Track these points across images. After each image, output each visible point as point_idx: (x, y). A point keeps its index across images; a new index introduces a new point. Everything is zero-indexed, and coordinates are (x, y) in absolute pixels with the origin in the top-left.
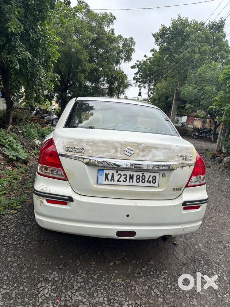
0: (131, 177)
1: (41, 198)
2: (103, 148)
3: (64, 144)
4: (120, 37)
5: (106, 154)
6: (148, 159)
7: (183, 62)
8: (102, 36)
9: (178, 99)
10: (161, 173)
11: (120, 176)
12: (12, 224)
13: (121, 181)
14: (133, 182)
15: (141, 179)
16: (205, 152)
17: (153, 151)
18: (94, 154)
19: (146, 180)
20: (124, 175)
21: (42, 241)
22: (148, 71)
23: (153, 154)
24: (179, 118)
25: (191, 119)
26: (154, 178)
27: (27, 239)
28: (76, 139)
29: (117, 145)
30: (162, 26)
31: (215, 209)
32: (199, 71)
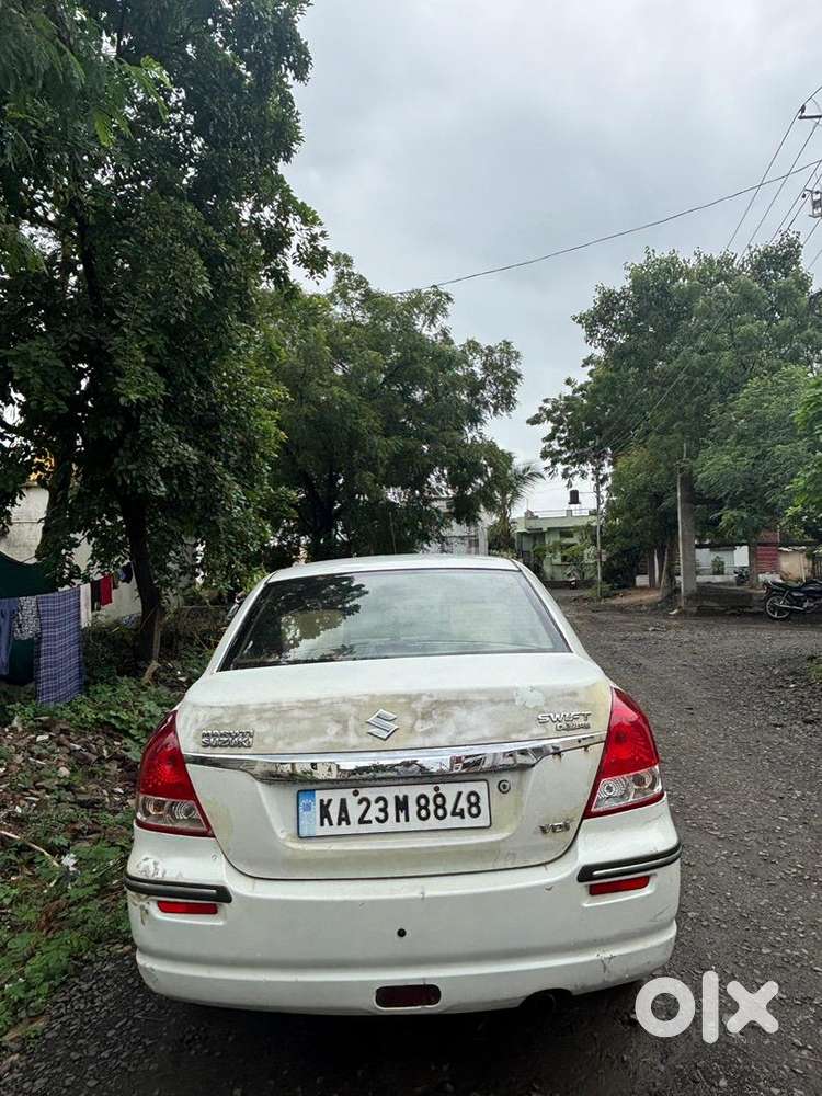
0: (402, 805)
1: (142, 900)
2: (306, 725)
3: (199, 726)
4: (473, 346)
5: (313, 743)
6: (442, 739)
7: (687, 381)
8: (415, 354)
9: (694, 497)
10: (494, 781)
11: (364, 804)
12: (108, 991)
13: (370, 822)
14: (407, 819)
15: (432, 807)
16: (807, 665)
17: (456, 713)
18: (281, 746)
19: (449, 807)
20: (377, 801)
21: (189, 1042)
22: (586, 425)
23: (458, 725)
24: (724, 556)
25: (764, 553)
26: (473, 799)
27: (144, 1037)
28: (229, 707)
29: (345, 708)
30: (600, 289)
31: (807, 877)
32: (743, 399)
